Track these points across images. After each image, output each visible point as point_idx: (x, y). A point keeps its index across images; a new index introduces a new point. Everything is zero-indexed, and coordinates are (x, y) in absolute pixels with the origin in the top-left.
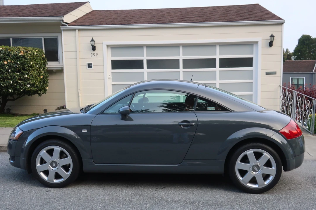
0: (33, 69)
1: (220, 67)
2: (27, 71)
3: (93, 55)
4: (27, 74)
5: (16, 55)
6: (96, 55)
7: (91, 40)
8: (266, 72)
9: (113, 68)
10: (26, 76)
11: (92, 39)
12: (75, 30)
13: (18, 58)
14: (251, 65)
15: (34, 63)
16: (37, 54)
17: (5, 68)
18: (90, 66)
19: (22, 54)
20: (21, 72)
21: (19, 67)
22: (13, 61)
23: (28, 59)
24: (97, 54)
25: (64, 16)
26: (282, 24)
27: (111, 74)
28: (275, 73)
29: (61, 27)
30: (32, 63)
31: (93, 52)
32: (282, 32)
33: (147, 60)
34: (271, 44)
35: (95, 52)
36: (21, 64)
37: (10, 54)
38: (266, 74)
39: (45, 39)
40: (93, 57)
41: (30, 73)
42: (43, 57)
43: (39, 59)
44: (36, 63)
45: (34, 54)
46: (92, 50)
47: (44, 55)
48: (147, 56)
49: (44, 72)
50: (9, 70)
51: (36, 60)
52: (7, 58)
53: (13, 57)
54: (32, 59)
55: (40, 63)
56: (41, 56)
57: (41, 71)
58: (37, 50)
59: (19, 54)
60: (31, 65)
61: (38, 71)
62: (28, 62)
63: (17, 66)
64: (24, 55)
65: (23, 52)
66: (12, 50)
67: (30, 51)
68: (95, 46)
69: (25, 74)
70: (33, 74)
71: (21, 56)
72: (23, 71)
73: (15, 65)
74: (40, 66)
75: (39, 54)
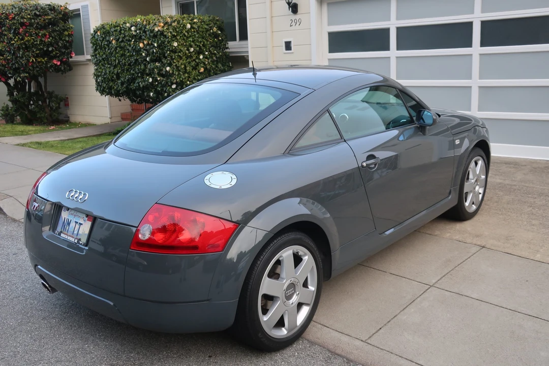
0: (179, 56)
2: (168, 59)
3: (293, 24)
4: (170, 65)
5: (153, 30)
6: (298, 23)
9: (332, 50)
10: (168, 69)
13: (155, 35)
15: (182, 44)
16: (192, 27)
17: (142, 54)
18: (288, 46)
19: (159, 28)
20: (161, 61)
21: (157, 52)
22: (150, 42)
23: (169, 37)
24: (300, 20)
27: (327, 63)
30: (175, 44)
31: (294, 17)
35: (297, 17)
36: (159, 46)
37: (146, 30)
40: (293, 27)
41: (174, 62)
42: (211, 31)
43: (197, 36)
44: (188, 44)
45: (185, 26)
46: (292, 13)
47: (215, 29)
48: (398, 19)
49: (211, 61)
50: (148, 59)
51: (188, 38)
52: (143, 37)
53: (150, 35)
54: (178, 38)
55: (201, 42)
56: (204, 30)
57: (200, 59)
58: (195, 20)
59: (156, 29)
60: (174, 48)
61: (194, 58)
62: (169, 42)
63: (155, 51)
64: (163, 30)
65: (162, 25)
66: (149, 22)
67: (176, 23)
68: (297, 3)
69: (166, 65)
70: (180, 64)
71: (159, 33)
72: (163, 60)
73: (152, 48)
74: (198, 49)
75: (199, 27)
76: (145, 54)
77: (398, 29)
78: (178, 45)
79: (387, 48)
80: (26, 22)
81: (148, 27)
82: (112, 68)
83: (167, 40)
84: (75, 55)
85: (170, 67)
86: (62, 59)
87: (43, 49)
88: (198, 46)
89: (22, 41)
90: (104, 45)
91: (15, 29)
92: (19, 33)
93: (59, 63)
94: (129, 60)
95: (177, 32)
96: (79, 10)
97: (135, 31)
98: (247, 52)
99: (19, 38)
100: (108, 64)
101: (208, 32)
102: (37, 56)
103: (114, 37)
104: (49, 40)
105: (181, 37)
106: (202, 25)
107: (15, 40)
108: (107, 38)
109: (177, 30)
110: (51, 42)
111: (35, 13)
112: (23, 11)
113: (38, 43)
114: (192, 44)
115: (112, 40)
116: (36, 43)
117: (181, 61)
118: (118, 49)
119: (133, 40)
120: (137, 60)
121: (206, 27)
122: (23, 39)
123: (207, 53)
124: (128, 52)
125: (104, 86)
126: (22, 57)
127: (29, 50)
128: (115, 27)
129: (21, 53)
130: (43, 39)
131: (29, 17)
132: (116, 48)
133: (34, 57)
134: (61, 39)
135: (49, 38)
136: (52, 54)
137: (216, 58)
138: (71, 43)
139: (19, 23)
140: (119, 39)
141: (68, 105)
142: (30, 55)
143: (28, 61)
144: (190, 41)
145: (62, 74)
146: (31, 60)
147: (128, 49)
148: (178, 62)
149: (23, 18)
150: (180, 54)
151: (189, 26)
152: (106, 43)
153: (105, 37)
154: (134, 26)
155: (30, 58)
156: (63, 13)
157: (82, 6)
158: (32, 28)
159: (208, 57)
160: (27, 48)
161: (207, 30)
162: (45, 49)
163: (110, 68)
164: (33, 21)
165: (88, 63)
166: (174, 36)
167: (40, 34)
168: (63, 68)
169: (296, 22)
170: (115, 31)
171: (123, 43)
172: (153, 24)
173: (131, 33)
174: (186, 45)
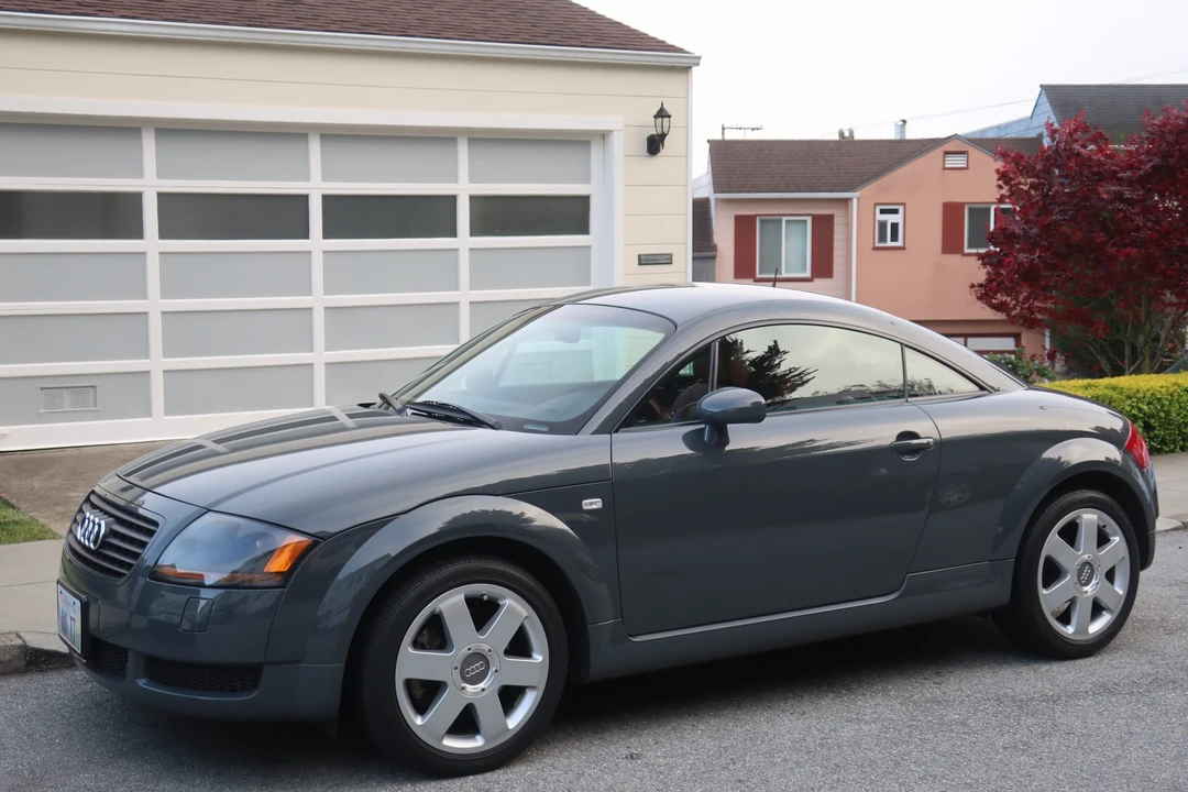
1: (472, 235)
8: (639, 256)
14: (583, 228)
26: (687, 69)
28: (666, 260)
32: (687, 98)
33: (159, 194)
34: (655, 145)
38: (640, 264)
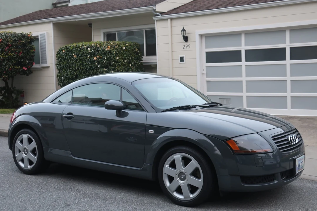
0: (119, 65)
2: (113, 67)
3: (185, 47)
5: (104, 50)
6: (188, 47)
7: (181, 30)
9: (208, 62)
11: (183, 29)
12: (167, 19)
13: (105, 53)
15: (121, 58)
16: (126, 49)
17: (95, 64)
18: (182, 59)
19: (108, 49)
20: (108, 67)
21: (106, 62)
22: (101, 57)
23: (114, 54)
24: (189, 45)
25: (156, 5)
27: (205, 69)
29: (153, 17)
30: (118, 58)
31: (186, 43)
35: (187, 43)
36: (107, 59)
37: (99, 50)
39: (146, 31)
40: (185, 49)
41: (117, 68)
42: (135, 51)
43: (128, 53)
44: (124, 58)
45: (122, 48)
46: (185, 42)
47: (137, 50)
48: (245, 45)
49: (135, 68)
50: (99, 66)
51: (124, 54)
52: (96, 54)
53: (101, 53)
54: (119, 54)
55: (130, 57)
56: (132, 50)
57: (129, 66)
58: (127, 45)
59: (106, 50)
60: (117, 60)
61: (127, 66)
62: (114, 57)
63: (104, 62)
64: (111, 50)
65: (110, 47)
66: (101, 45)
67: (118, 46)
68: (188, 36)
69: (112, 70)
70: (119, 69)
71: (108, 52)
72: (110, 67)
73: (103, 60)
74: (129, 61)
75: (129, 48)
76: (97, 64)
77: (246, 51)
78: (119, 59)
79: (240, 60)
80: (10, 44)
81: (100, 48)
82: (73, 72)
83: (113, 56)
84: (35, 64)
85: (114, 71)
86: (28, 66)
87: (18, 60)
88: (128, 59)
89: (6, 56)
90: (67, 58)
91: (3, 48)
92: (5, 51)
93: (26, 69)
94: (85, 67)
95: (118, 51)
96: (38, 36)
97: (91, 50)
98: (156, 62)
99: (4, 53)
100: (70, 69)
101: (134, 52)
102: (14, 65)
103: (75, 54)
104: (22, 55)
105: (120, 54)
106: (130, 47)
107: (2, 55)
108: (70, 54)
109: (119, 50)
110: (23, 56)
111: (15, 39)
112: (8, 37)
113: (16, 57)
114: (126, 58)
115: (74, 55)
116: (14, 57)
117: (120, 68)
118: (78, 60)
119: (89, 56)
120: (91, 67)
121: (132, 48)
122: (7, 55)
123: (133, 63)
124: (86, 62)
125: (66, 82)
126: (6, 65)
127: (10, 61)
128: (76, 48)
129: (5, 63)
130: (19, 55)
131: (12, 41)
132: (77, 60)
133: (12, 65)
134: (28, 54)
135: (22, 54)
136: (22, 64)
137: (138, 66)
138: (33, 56)
139: (5, 45)
140: (79, 55)
141: (23, 96)
142: (11, 64)
143: (9, 67)
144: (125, 56)
145: (27, 76)
146: (11, 67)
147: (85, 61)
148: (119, 68)
149: (8, 42)
150: (120, 63)
151: (124, 48)
152: (69, 57)
153: (69, 54)
154: (89, 47)
155: (10, 66)
156: (29, 38)
157: (40, 34)
158: (13, 48)
159: (134, 65)
160: (9, 60)
161: (133, 50)
162: (20, 60)
163: (71, 71)
164: (13, 43)
165: (42, 69)
166: (117, 53)
167: (17, 51)
168: (28, 72)
169: (187, 46)
170: (76, 50)
171: (81, 57)
172: (104, 47)
173: (88, 51)
174: (123, 59)
